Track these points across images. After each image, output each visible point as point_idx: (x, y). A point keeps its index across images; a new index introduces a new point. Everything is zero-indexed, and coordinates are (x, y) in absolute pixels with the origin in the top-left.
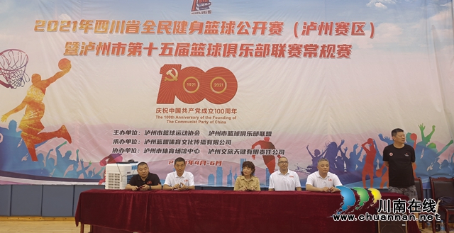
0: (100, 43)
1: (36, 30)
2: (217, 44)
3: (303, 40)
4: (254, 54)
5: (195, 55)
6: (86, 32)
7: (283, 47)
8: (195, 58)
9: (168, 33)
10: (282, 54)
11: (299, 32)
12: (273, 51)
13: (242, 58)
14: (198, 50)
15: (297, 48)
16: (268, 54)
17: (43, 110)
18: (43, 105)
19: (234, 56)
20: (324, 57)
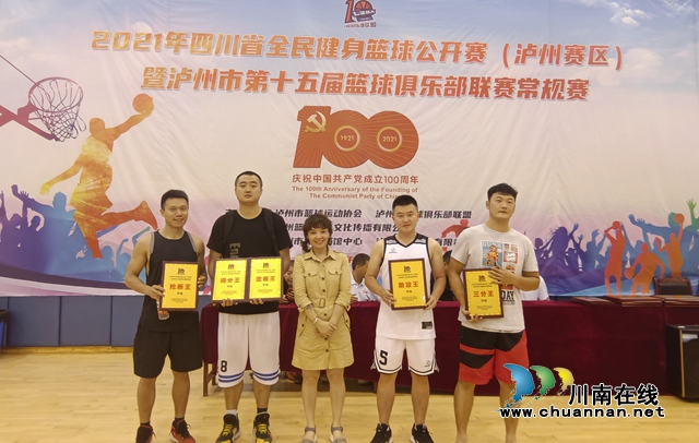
0: (201, 70)
1: (94, 46)
2: (386, 75)
3: (517, 72)
4: (442, 92)
5: (353, 92)
6: (176, 51)
7: (486, 81)
8: (351, 97)
9: (308, 56)
10: (485, 93)
11: (511, 59)
12: (472, 87)
13: (426, 99)
14: (357, 85)
15: (508, 84)
16: (464, 93)
17: (110, 177)
18: (110, 169)
19: (412, 94)
20: (548, 97)
